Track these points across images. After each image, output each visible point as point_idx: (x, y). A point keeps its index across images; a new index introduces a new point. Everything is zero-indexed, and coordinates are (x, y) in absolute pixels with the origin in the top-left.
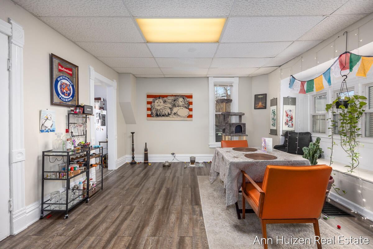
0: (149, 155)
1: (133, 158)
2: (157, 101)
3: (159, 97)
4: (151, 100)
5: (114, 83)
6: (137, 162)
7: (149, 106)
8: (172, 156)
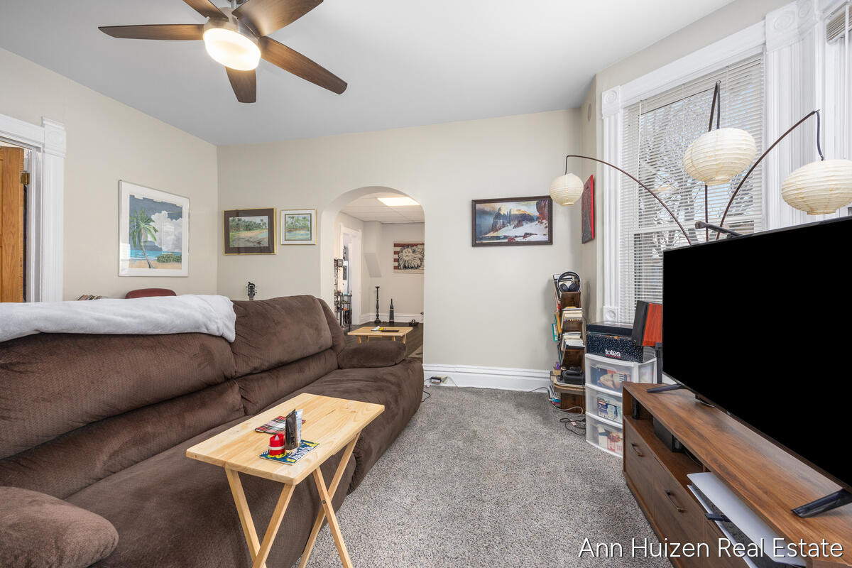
0: (395, 314)
1: (378, 316)
2: (405, 250)
3: (408, 246)
4: (398, 249)
5: (360, 233)
6: (382, 321)
7: (396, 257)
8: (420, 315)
